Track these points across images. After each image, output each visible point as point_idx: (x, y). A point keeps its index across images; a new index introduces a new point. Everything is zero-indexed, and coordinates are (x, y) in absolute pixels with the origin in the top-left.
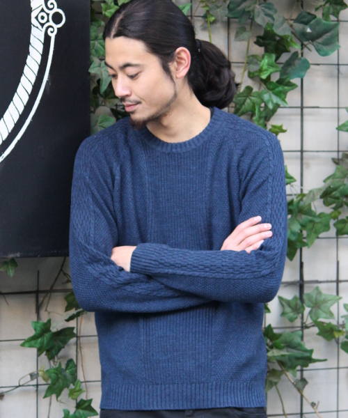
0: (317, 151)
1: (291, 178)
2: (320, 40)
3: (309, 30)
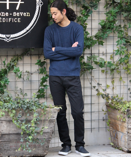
2: (94, 7)
3: (92, 5)
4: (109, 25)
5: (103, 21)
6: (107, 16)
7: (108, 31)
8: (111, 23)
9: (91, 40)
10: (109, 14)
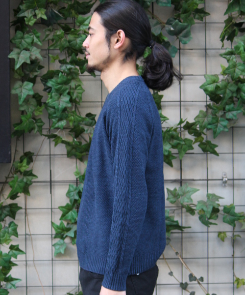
0: (192, 102)
1: (165, 117)
2: (181, 35)
3: (172, 29)
4: (233, 92)
5: (214, 78)
6: (228, 61)
7: (229, 111)
8: (239, 84)
9: (172, 137)
10: (234, 56)
